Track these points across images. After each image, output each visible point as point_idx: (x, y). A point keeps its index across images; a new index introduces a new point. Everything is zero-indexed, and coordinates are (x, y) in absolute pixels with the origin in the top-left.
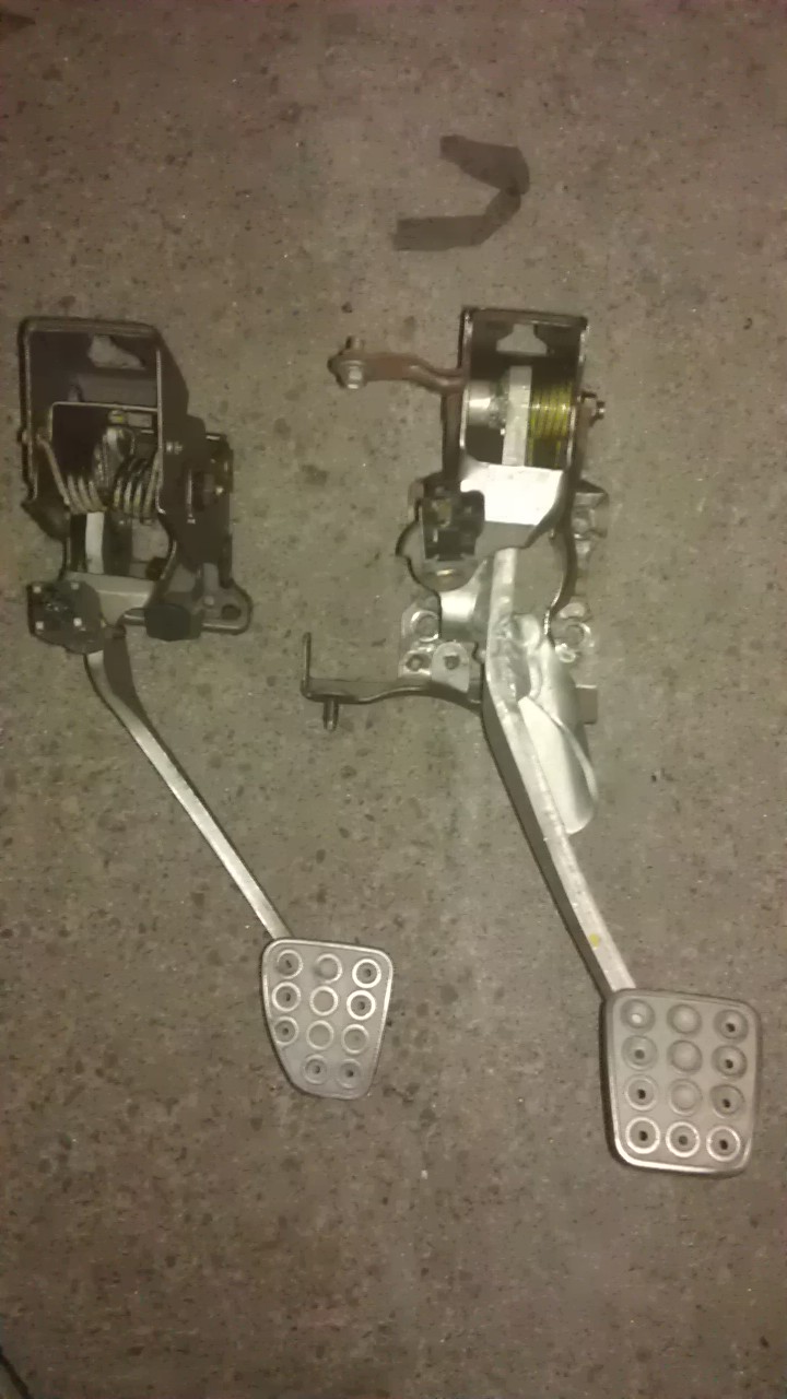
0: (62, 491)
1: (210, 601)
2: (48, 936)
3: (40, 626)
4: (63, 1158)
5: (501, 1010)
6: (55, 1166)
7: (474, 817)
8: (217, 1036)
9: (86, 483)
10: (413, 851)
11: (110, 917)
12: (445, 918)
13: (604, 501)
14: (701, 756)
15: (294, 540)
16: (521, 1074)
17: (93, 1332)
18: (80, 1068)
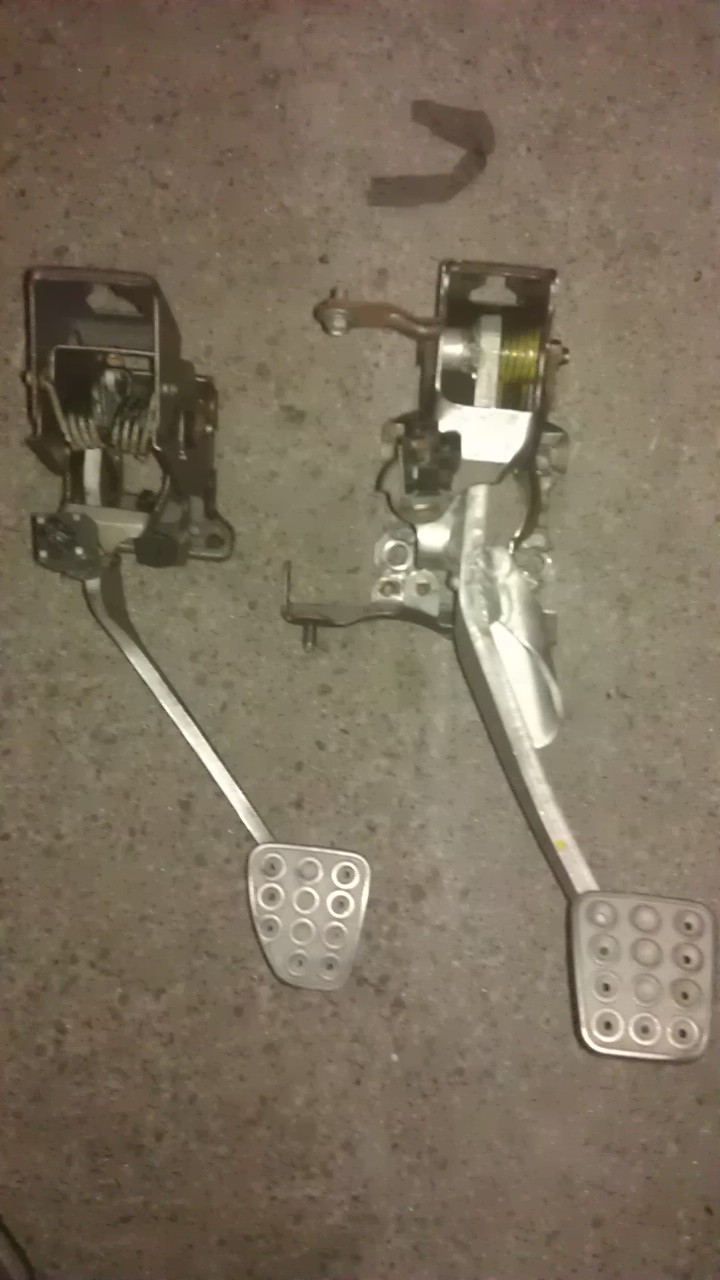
0: (64, 429)
1: (195, 530)
2: (44, 839)
3: (43, 554)
4: (58, 1043)
5: (465, 908)
6: (51, 1051)
7: (442, 730)
8: (203, 931)
9: (87, 421)
10: (384, 762)
11: (102, 822)
12: (414, 824)
13: (564, 441)
14: (653, 675)
15: (273, 475)
16: (484, 967)
17: (88, 1202)
18: (74, 960)
